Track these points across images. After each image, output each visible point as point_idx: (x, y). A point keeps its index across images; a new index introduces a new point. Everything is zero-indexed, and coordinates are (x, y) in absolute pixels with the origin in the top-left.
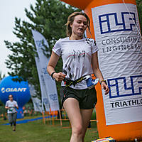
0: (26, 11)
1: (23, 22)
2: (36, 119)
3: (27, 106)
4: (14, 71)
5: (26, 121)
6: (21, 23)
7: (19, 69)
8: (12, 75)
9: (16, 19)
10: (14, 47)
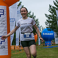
0: (54, 2)
1: (53, 7)
2: (56, 46)
3: (53, 41)
4: (48, 26)
5: (52, 47)
6: (52, 7)
7: (50, 26)
8: (48, 28)
9: (50, 5)
10: (49, 17)
